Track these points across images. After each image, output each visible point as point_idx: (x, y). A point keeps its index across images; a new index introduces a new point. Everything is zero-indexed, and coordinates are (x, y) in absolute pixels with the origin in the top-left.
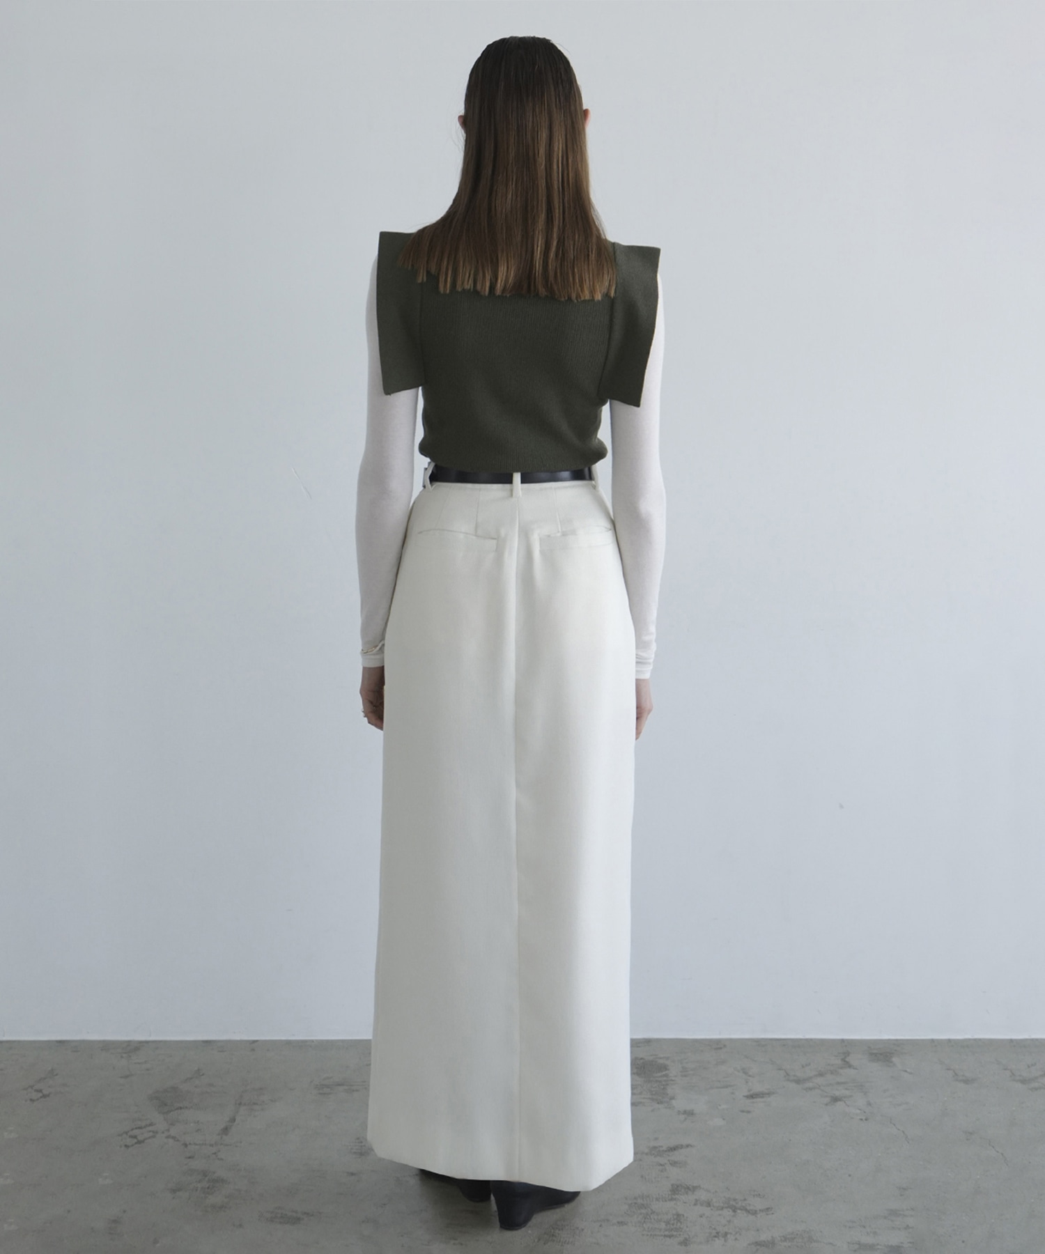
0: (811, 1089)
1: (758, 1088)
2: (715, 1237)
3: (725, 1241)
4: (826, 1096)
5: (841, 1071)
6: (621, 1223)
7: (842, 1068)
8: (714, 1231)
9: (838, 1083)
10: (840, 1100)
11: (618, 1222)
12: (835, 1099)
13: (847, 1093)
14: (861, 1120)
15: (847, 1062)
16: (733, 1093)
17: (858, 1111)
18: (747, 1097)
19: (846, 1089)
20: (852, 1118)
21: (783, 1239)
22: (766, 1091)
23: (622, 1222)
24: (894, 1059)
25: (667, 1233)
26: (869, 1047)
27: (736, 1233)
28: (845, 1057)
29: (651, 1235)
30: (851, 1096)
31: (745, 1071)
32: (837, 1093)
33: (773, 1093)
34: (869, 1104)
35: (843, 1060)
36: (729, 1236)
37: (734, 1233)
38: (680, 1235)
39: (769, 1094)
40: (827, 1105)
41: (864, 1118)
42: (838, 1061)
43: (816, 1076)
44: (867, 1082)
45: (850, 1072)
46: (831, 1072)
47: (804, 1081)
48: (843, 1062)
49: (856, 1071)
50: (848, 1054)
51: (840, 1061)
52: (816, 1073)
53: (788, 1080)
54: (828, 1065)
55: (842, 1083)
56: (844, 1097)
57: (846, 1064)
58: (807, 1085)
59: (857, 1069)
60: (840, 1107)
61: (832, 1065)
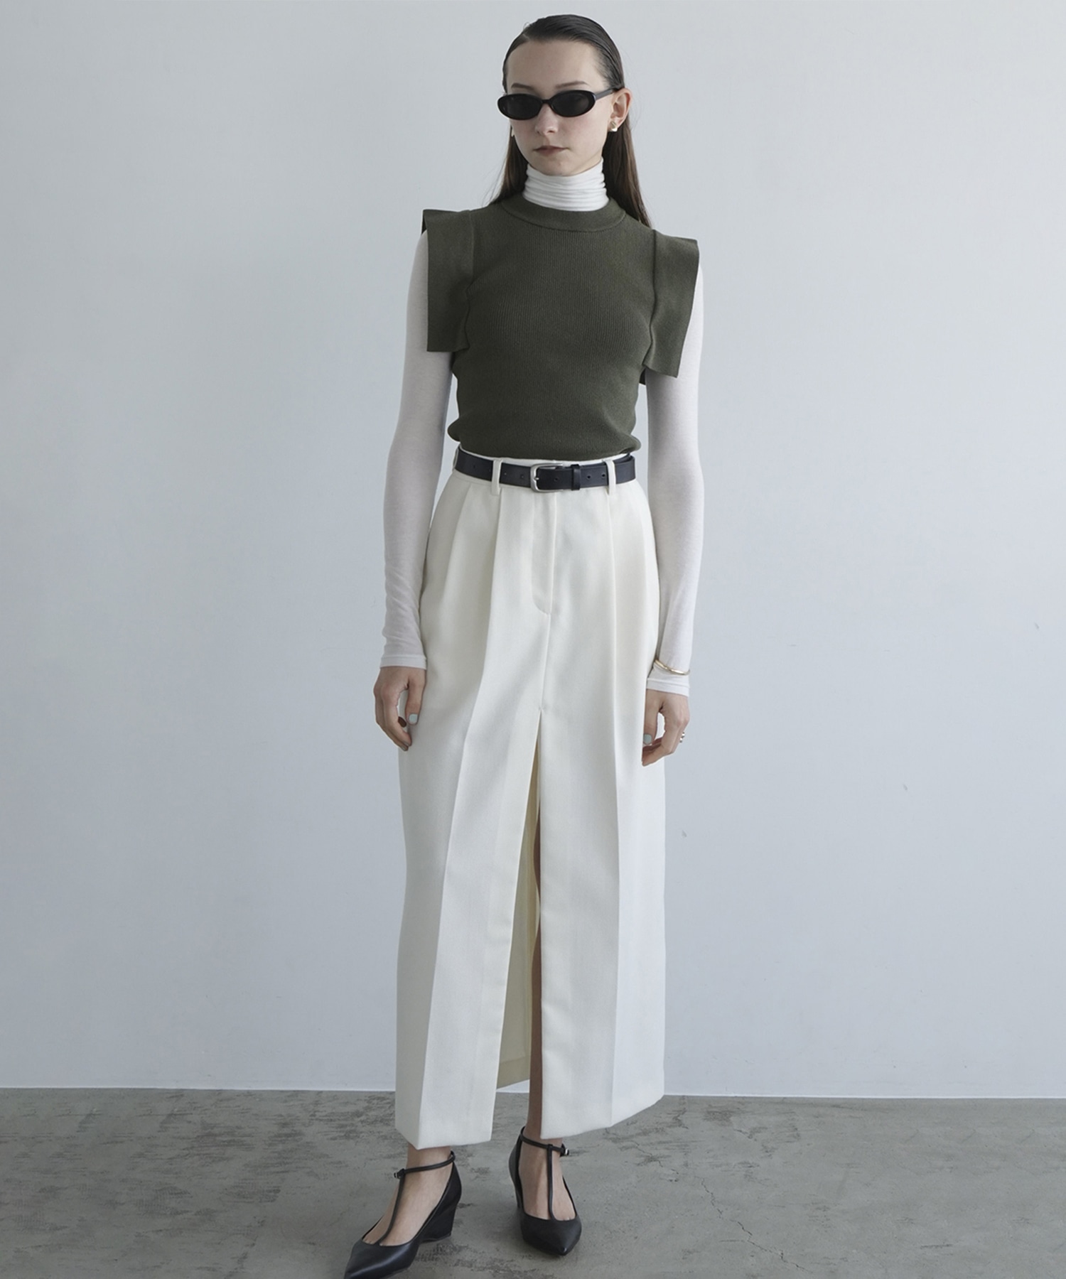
0: (627, 1148)
4: (642, 1156)
5: (668, 1130)
7: (670, 1127)
9: (660, 1143)
10: (655, 1160)
12: (651, 1159)
13: (666, 1152)
14: (671, 1181)
15: (679, 1120)
17: (671, 1172)
19: (667, 1149)
20: (661, 1179)
22: (577, 1150)
24: (732, 1119)
26: (710, 1106)
28: (679, 1116)
30: (669, 1156)
32: (654, 1153)
33: (585, 1152)
34: (686, 1165)
35: (676, 1118)
39: (579, 1153)
40: (639, 1164)
41: (674, 1179)
42: (669, 1120)
43: (639, 1134)
44: (693, 1142)
45: (679, 1131)
46: (657, 1130)
47: (625, 1139)
48: (675, 1121)
49: (685, 1129)
50: (684, 1111)
51: (670, 1120)
52: (640, 1131)
53: (606, 1138)
54: (657, 1123)
55: (664, 1143)
56: (661, 1157)
57: (678, 1122)
58: (625, 1144)
59: (687, 1128)
60: (653, 1166)
61: (661, 1123)
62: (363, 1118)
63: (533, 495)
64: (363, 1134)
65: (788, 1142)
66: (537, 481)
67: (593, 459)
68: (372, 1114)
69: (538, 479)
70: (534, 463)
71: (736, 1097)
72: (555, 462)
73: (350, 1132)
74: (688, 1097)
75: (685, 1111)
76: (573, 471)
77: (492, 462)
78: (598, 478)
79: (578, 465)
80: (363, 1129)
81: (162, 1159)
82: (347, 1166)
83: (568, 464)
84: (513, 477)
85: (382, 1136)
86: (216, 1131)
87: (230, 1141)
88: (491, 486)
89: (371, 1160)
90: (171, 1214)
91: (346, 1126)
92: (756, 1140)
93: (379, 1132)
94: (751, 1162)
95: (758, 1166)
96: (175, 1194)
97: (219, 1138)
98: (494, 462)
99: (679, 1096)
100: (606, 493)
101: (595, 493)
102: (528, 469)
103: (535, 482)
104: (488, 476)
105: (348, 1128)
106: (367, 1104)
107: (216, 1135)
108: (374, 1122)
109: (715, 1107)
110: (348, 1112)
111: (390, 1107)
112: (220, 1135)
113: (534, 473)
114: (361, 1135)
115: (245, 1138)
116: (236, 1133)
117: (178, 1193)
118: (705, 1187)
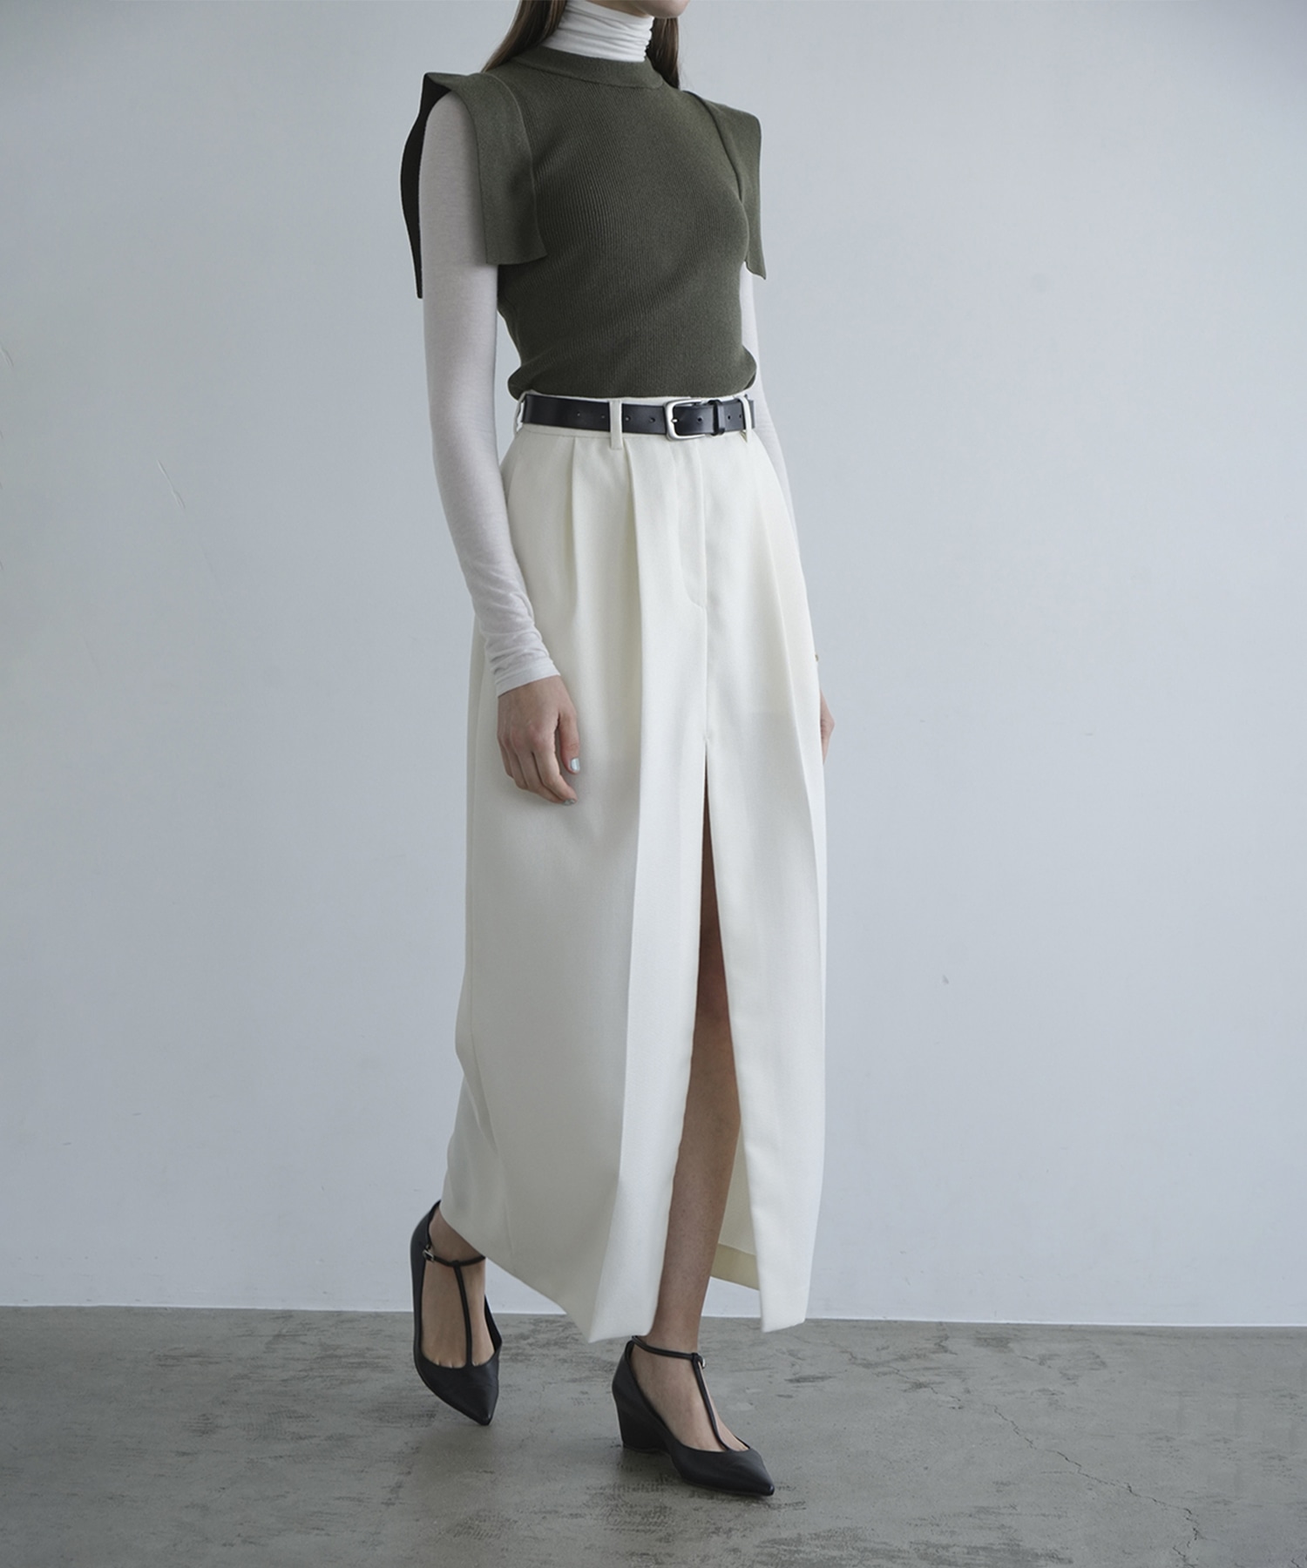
0: (885, 1374)
1: (808, 1371)
2: (713, 1533)
3: (728, 1537)
4: (906, 1382)
5: (934, 1356)
7: (934, 1353)
8: (713, 1527)
9: (926, 1369)
10: (925, 1387)
12: (920, 1386)
13: (938, 1379)
14: (954, 1408)
15: (943, 1347)
16: (770, 1376)
17: (952, 1399)
18: (791, 1381)
19: (937, 1375)
20: (940, 1406)
22: (820, 1375)
26: (978, 1332)
27: (745, 1530)
28: (941, 1341)
30: (942, 1383)
31: (792, 1353)
32: (922, 1379)
33: (830, 1377)
34: (968, 1391)
35: (938, 1344)
36: (733, 1532)
37: (742, 1529)
38: (661, 1530)
39: (822, 1378)
40: (905, 1391)
41: (957, 1407)
42: (930, 1345)
43: (896, 1360)
45: (946, 1357)
46: (918, 1357)
47: (877, 1365)
48: (937, 1347)
49: (955, 1356)
50: (947, 1338)
51: (932, 1346)
52: (896, 1357)
53: (854, 1363)
54: (915, 1349)
56: (933, 1384)
57: (943, 1349)
58: (881, 1369)
59: (956, 1354)
60: (924, 1394)
61: (920, 1349)
62: (531, 1340)
64: (534, 1357)
65: (1092, 1369)
66: (675, 424)
68: (542, 1337)
69: (675, 421)
73: (517, 1354)
74: (947, 1323)
76: (716, 408)
77: (607, 406)
78: (737, 418)
79: (716, 401)
80: (534, 1352)
81: (272, 1381)
85: (560, 1360)
86: (340, 1352)
87: (360, 1363)
88: (610, 438)
90: (292, 1439)
92: (1050, 1367)
93: (555, 1355)
94: (1051, 1389)
95: (1063, 1393)
96: (296, 1417)
97: (343, 1360)
98: (611, 404)
99: (936, 1323)
100: (744, 440)
101: (734, 439)
102: (661, 409)
103: (672, 424)
104: (604, 425)
105: (513, 1351)
106: (532, 1327)
107: (341, 1357)
108: (547, 1344)
110: (510, 1335)
111: (563, 1331)
112: (346, 1356)
113: (670, 414)
114: (532, 1358)
115: (380, 1360)
116: (367, 1355)
117: (299, 1417)
118: (1000, 1414)
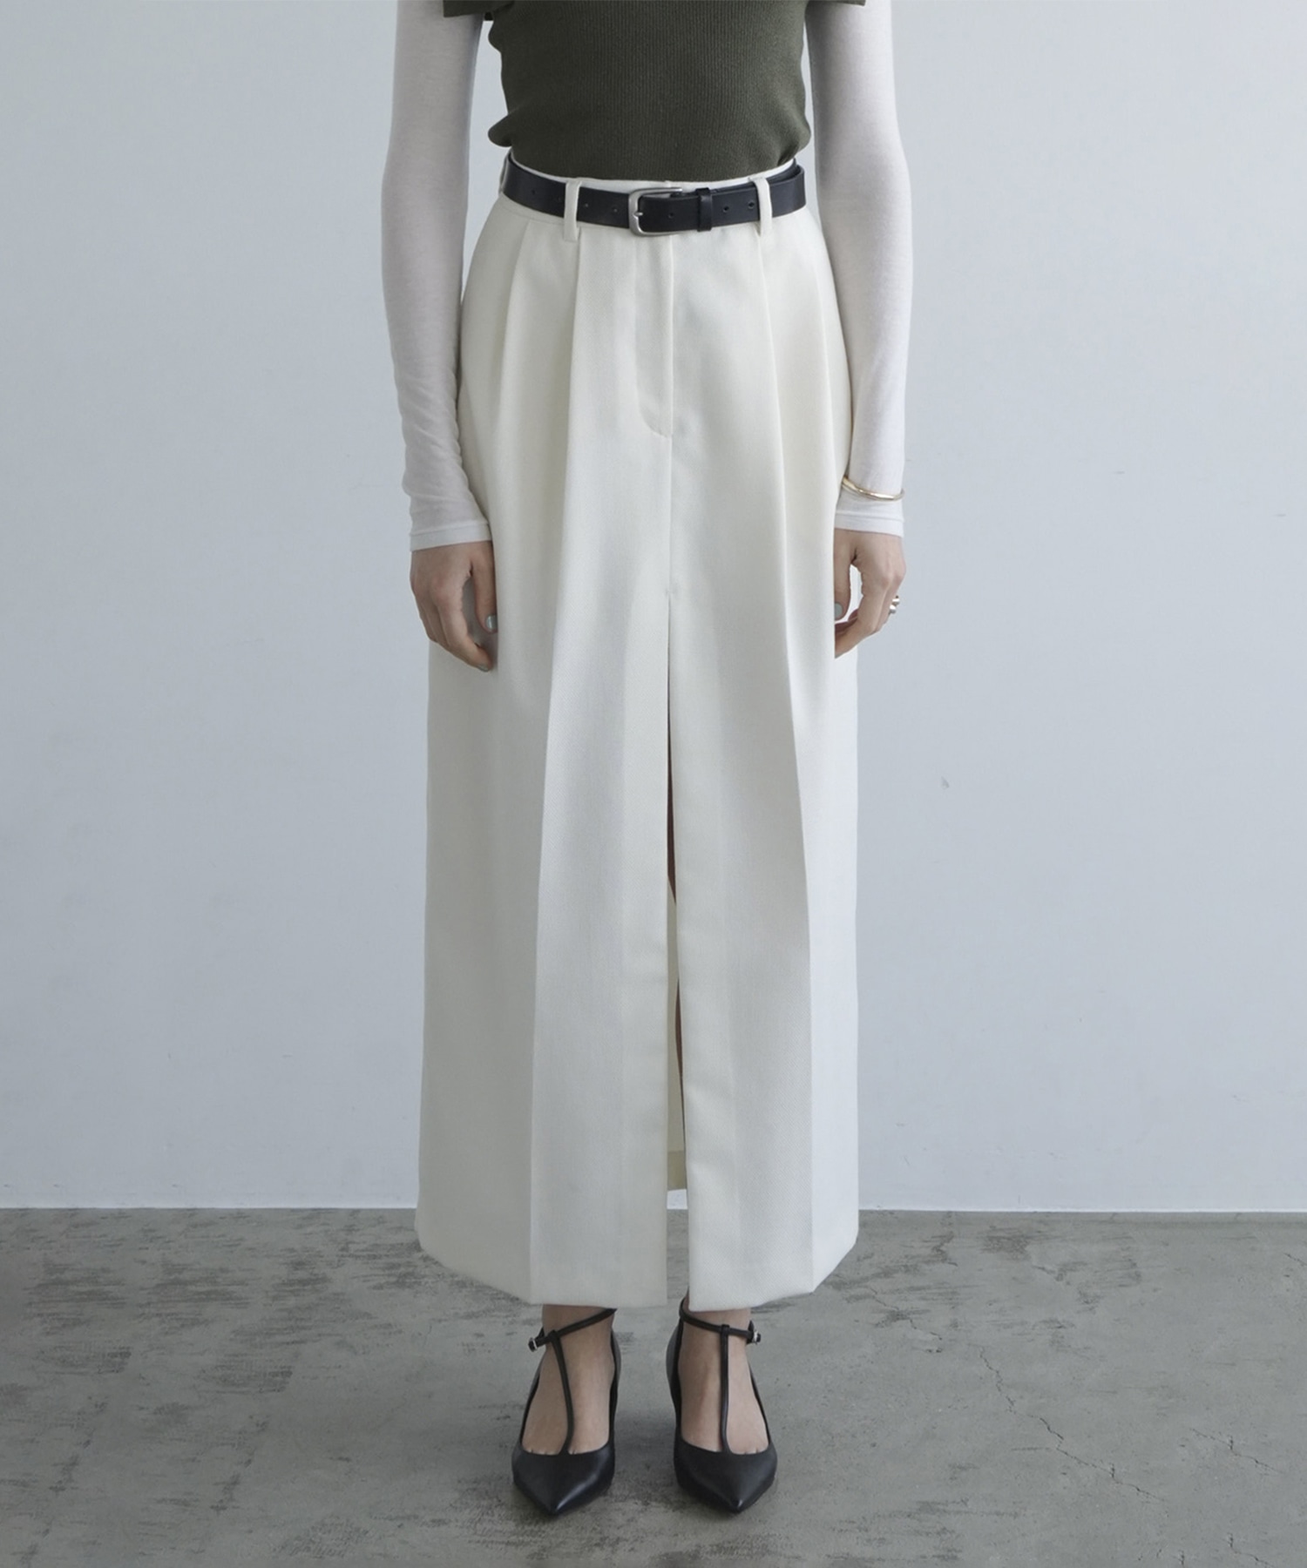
0: (858, 1298)
2: (597, 1545)
3: (613, 1552)
4: (881, 1312)
5: (926, 1268)
6: (438, 1522)
7: (927, 1262)
8: (599, 1536)
9: (912, 1289)
10: (905, 1317)
11: (433, 1521)
12: (896, 1316)
13: (922, 1305)
14: (930, 1351)
15: (942, 1252)
17: (931, 1337)
19: (923, 1299)
20: (915, 1349)
21: (715, 1548)
23: (440, 1520)
24: (1028, 1248)
25: (513, 1538)
26: (993, 1228)
27: (636, 1540)
28: (942, 1244)
29: (484, 1542)
30: (928, 1311)
32: (904, 1306)
33: (789, 1305)
35: (937, 1249)
36: (621, 1544)
37: (632, 1540)
38: (535, 1542)
40: (877, 1325)
41: (935, 1348)
42: (926, 1251)
43: (877, 1275)
44: (965, 1286)
45: (942, 1269)
46: (907, 1269)
47: (853, 1283)
48: (935, 1252)
49: (953, 1267)
50: (950, 1237)
51: (928, 1251)
52: (879, 1271)
54: (906, 1256)
55: (919, 1289)
56: (914, 1313)
57: (940, 1255)
59: (955, 1264)
60: (901, 1327)
61: (913, 1257)
63: (634, 241)
64: (426, 1279)
65: (1121, 1286)
66: (640, 218)
67: (733, 176)
69: (641, 214)
70: (634, 187)
71: (1035, 1213)
72: (669, 184)
73: (406, 1275)
74: (956, 1213)
75: (953, 1237)
76: (699, 199)
77: (562, 186)
78: (741, 208)
79: (707, 189)
82: (400, 1332)
83: (689, 186)
84: (600, 210)
85: (458, 1283)
86: (186, 1276)
87: (208, 1293)
88: (562, 225)
89: (440, 1321)
91: (399, 1265)
92: (1068, 1283)
94: (1060, 1319)
95: (1073, 1326)
97: (192, 1288)
98: (567, 186)
100: (756, 233)
101: (738, 234)
102: (624, 197)
103: (637, 218)
104: (557, 209)
105: (402, 1270)
107: (186, 1283)
109: (1001, 1230)
110: (402, 1244)
112: (193, 1282)
113: (633, 203)
114: (423, 1280)
115: (231, 1288)
116: (220, 1280)
118: (986, 1360)
